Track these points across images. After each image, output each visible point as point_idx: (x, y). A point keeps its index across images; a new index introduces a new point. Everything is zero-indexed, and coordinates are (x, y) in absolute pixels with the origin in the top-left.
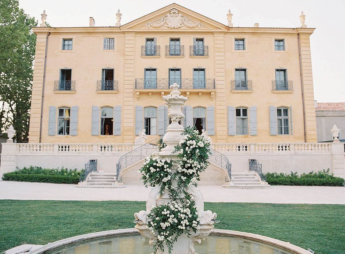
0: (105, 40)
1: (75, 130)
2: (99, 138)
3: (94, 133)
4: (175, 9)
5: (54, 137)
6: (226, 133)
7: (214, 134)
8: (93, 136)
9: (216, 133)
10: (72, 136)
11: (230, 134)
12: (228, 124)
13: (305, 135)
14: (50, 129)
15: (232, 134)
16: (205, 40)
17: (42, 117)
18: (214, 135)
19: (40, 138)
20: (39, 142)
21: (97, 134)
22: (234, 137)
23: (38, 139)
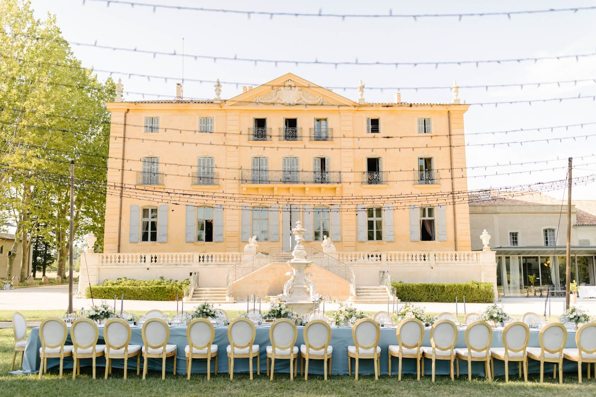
0: (201, 120)
1: (164, 235)
2: (196, 245)
3: (188, 240)
4: (291, 80)
5: (137, 244)
6: (354, 239)
7: (340, 240)
8: (187, 242)
9: (342, 238)
10: (161, 243)
11: (359, 240)
12: (357, 228)
13: (455, 240)
14: (131, 235)
15: (363, 240)
16: (329, 121)
17: (120, 219)
18: (339, 242)
19: (119, 246)
20: (117, 251)
21: (193, 240)
22: (365, 243)
23: (116, 248)
